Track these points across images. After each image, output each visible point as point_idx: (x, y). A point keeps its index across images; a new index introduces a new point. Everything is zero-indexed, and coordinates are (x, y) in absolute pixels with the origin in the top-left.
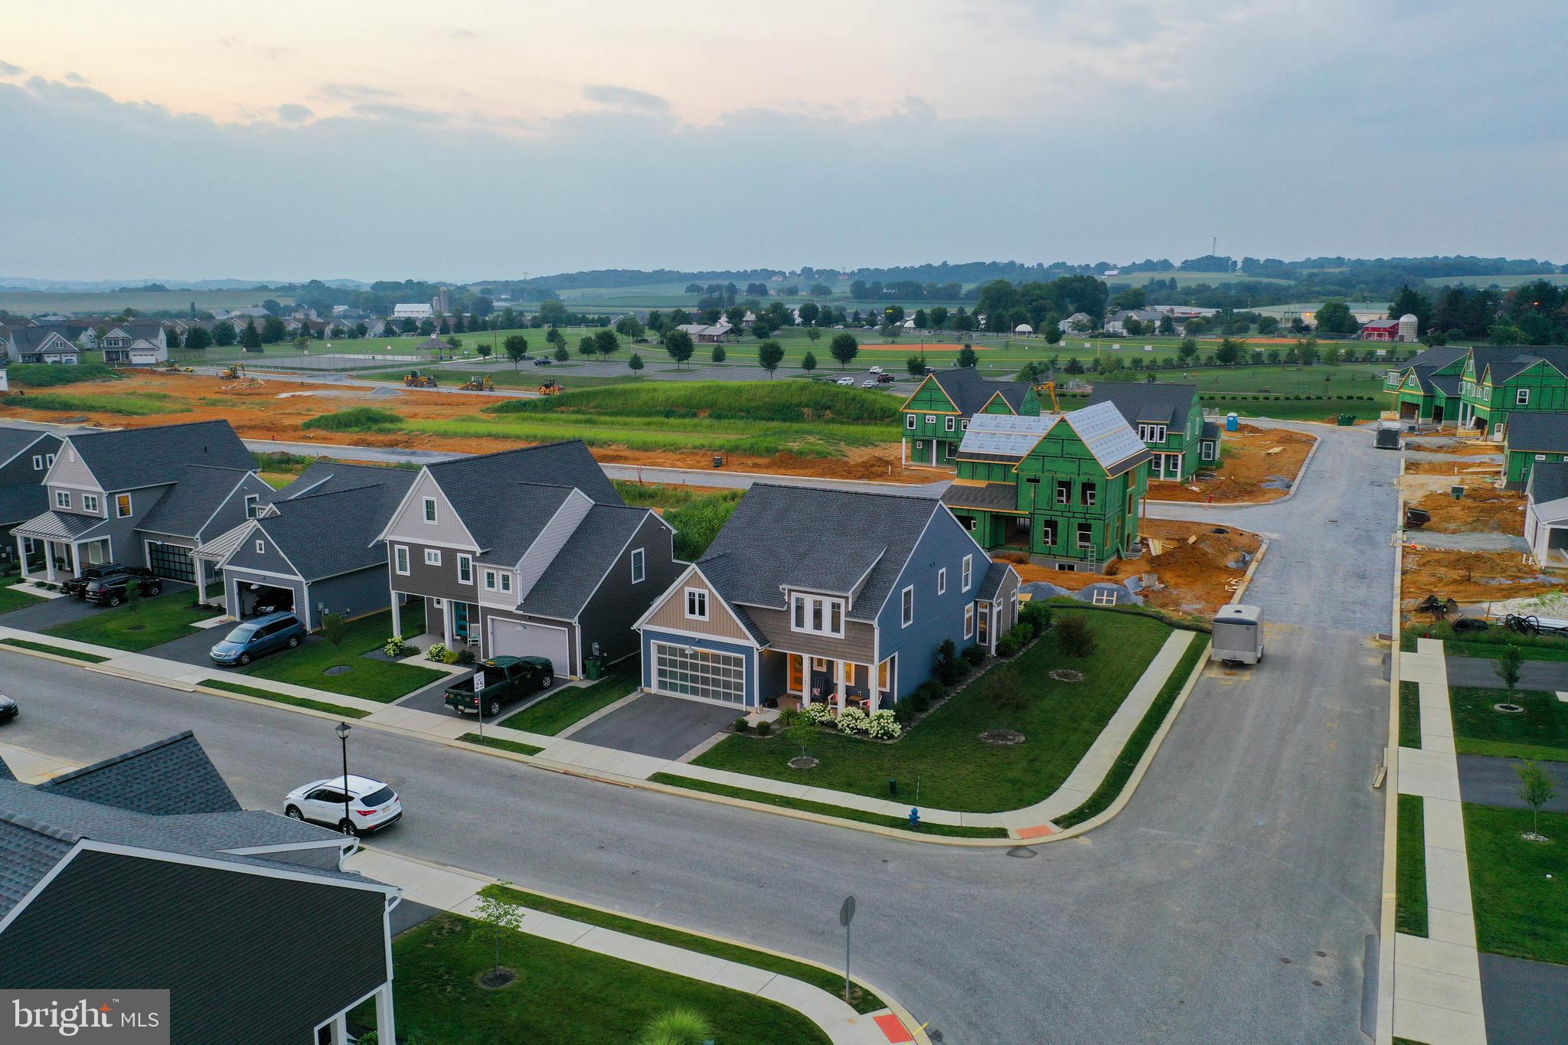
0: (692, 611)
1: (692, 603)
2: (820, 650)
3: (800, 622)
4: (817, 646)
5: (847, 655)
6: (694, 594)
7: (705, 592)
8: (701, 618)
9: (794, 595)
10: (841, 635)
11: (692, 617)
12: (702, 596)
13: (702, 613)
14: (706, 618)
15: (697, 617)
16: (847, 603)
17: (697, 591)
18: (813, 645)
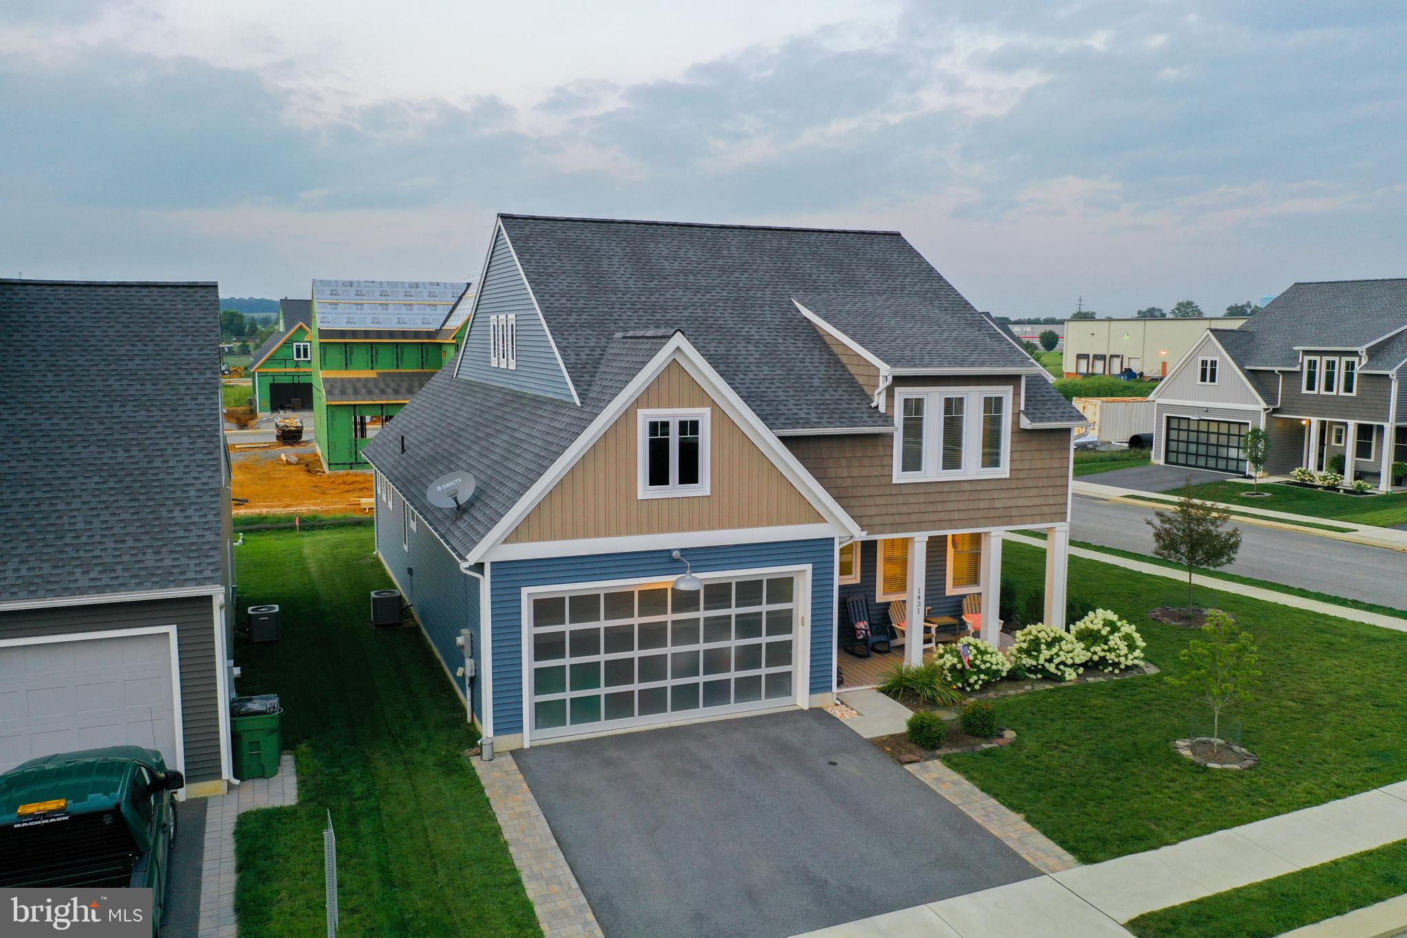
0: (658, 476)
1: (658, 451)
2: (956, 516)
3: (913, 461)
4: (950, 506)
5: (1014, 512)
6: (665, 425)
7: (703, 415)
8: (689, 490)
9: (902, 393)
10: (1003, 471)
11: (659, 492)
12: (689, 427)
13: (689, 474)
14: (703, 487)
15: (674, 489)
16: (1017, 394)
17: (674, 415)
18: (940, 507)
